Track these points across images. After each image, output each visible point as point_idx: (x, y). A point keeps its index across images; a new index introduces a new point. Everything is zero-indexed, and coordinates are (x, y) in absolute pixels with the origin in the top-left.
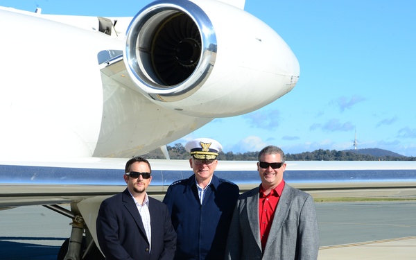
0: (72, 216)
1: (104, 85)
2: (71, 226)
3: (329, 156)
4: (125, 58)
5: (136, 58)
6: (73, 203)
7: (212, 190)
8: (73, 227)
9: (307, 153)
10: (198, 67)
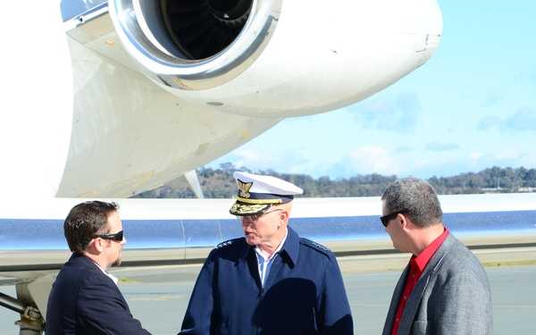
0: (20, 308)
1: (74, 61)
2: (18, 327)
3: (512, 179)
4: (111, 8)
5: (132, 8)
6: (21, 284)
7: (284, 262)
8: (22, 329)
9: (470, 174)
10: (248, 23)
